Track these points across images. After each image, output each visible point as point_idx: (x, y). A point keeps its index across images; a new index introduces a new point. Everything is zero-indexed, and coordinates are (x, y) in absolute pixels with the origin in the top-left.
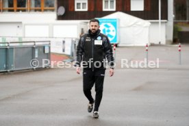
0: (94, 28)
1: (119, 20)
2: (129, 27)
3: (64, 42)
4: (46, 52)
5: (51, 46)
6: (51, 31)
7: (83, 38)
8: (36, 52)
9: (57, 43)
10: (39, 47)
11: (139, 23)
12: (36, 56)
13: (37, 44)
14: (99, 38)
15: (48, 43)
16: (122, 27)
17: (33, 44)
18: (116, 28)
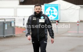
0: (38, 10)
1: (60, 5)
2: (66, 9)
3: (24, 19)
4: (12, 26)
5: (16, 22)
6: (16, 12)
7: (30, 18)
8: (6, 26)
9: (20, 20)
10: (7, 22)
11: (73, 7)
12: (6, 28)
13: (6, 20)
14: (42, 17)
15: (14, 20)
16: (62, 10)
17: (4, 20)
18: (58, 10)
